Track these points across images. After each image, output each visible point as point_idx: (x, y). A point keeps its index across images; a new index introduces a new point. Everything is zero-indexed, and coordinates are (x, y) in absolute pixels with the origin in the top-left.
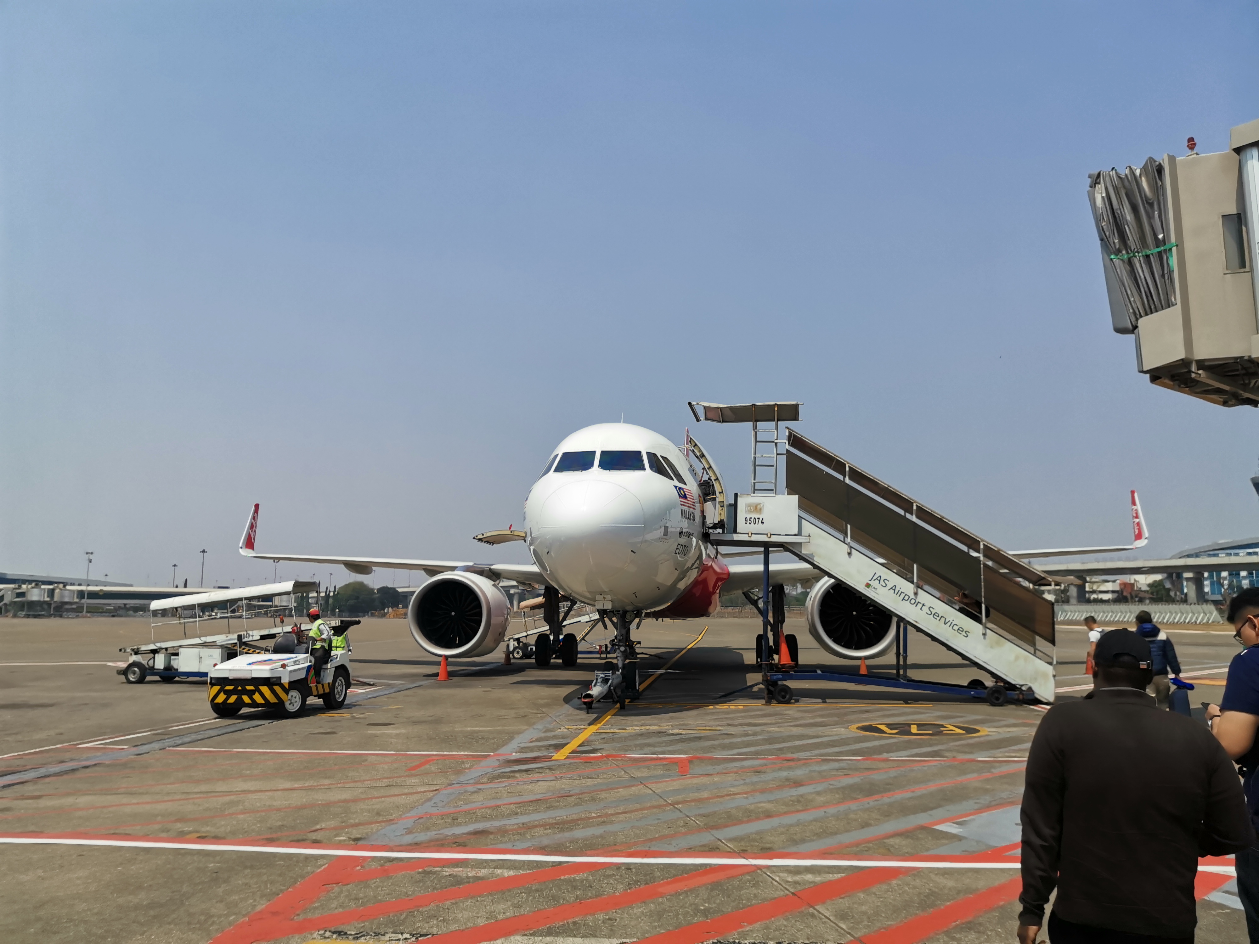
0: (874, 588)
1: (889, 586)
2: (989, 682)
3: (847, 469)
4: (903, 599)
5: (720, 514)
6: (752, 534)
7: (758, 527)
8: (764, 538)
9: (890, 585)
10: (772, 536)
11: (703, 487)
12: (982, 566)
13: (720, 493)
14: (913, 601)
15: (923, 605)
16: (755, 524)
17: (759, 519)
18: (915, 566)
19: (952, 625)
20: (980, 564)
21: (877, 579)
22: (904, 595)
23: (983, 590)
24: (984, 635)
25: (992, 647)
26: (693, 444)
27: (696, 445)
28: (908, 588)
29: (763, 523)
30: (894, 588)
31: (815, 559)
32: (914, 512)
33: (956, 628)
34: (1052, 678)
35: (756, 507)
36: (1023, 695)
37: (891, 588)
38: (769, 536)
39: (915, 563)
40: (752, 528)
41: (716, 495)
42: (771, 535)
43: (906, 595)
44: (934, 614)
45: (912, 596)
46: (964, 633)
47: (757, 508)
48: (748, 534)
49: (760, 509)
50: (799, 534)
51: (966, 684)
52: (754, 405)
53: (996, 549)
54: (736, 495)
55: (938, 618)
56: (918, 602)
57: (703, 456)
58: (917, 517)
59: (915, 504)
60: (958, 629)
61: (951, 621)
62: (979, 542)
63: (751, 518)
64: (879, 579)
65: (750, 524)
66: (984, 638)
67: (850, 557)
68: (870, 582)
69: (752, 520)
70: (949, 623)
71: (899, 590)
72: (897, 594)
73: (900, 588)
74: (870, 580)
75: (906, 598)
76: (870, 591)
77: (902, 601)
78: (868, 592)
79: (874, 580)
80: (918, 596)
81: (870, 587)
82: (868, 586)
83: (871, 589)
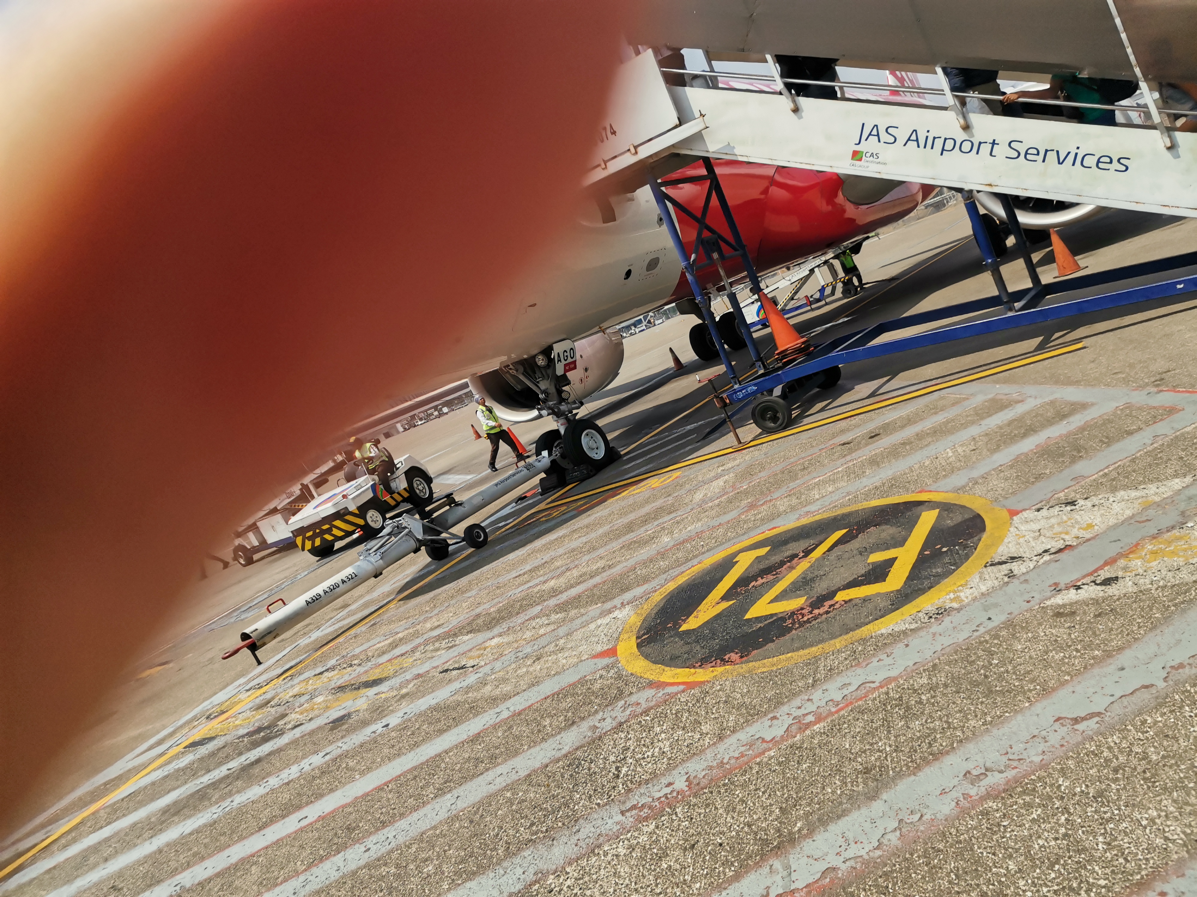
0: (872, 155)
1: (902, 138)
4: (943, 150)
8: (629, 160)
14: (966, 146)
15: (994, 143)
19: (1079, 159)
21: (870, 135)
22: (942, 140)
23: (1129, 50)
30: (914, 137)
31: (737, 151)
33: (1090, 161)
37: (909, 139)
43: (946, 139)
44: (1026, 153)
46: (1116, 165)
55: (1040, 158)
56: (980, 143)
60: (1098, 162)
61: (1074, 151)
64: (875, 133)
66: (1175, 155)
67: (799, 118)
68: (857, 148)
70: (1070, 158)
71: (927, 137)
72: (925, 147)
73: (928, 131)
74: (857, 142)
75: (949, 145)
76: (866, 164)
77: (942, 154)
78: (864, 169)
79: (866, 140)
80: (974, 131)
81: (864, 157)
82: (858, 157)
83: (868, 159)
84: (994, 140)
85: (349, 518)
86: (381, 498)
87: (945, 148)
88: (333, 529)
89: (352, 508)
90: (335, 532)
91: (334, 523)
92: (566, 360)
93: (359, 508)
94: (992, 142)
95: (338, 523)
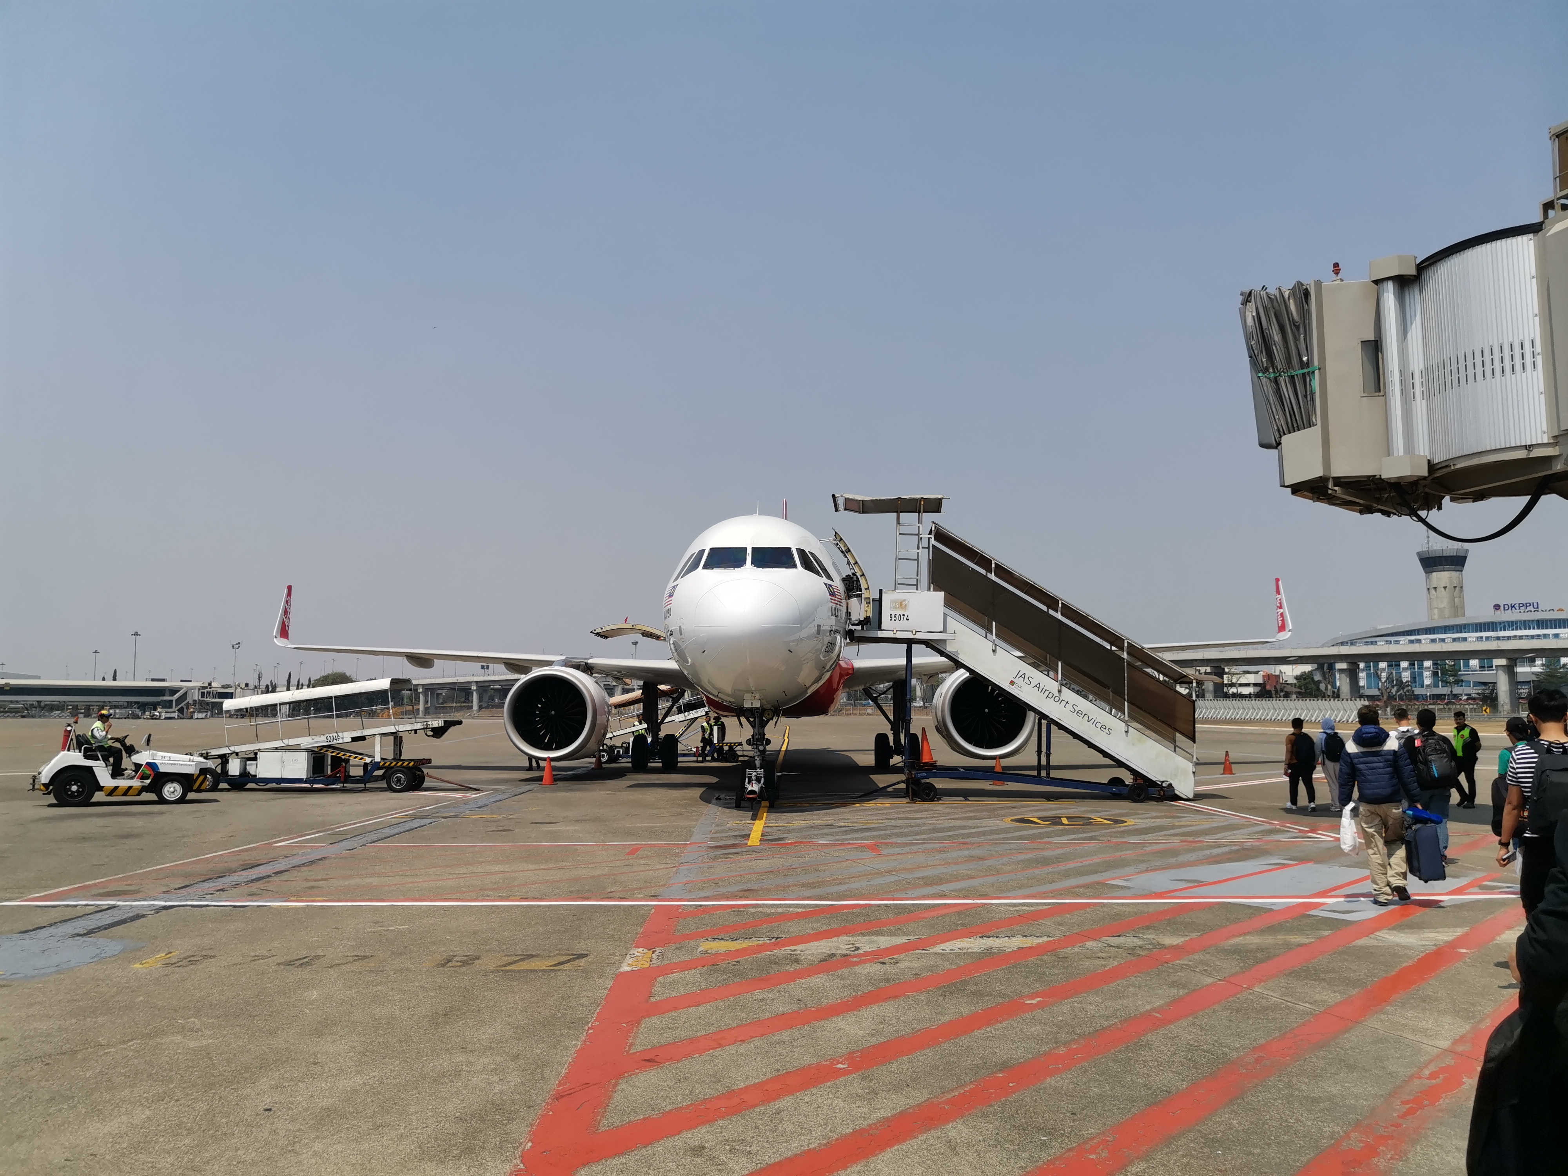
0: (1018, 686)
1: (1033, 684)
2: (1128, 779)
3: (993, 565)
5: (866, 611)
6: (896, 631)
7: (903, 624)
8: (909, 636)
9: (1035, 683)
11: (846, 582)
12: (1126, 664)
13: (866, 589)
15: (1067, 702)
16: (900, 620)
17: (903, 615)
18: (1060, 664)
19: (1095, 723)
20: (1124, 662)
21: (1021, 677)
22: (1049, 692)
23: (1126, 688)
24: (1126, 732)
25: (1133, 744)
26: (839, 539)
27: (841, 539)
28: (1051, 684)
29: (908, 620)
30: (1038, 686)
31: (959, 656)
32: (1059, 609)
33: (1099, 725)
34: (1192, 775)
35: (901, 603)
36: (1164, 791)
37: (1036, 686)
38: (913, 632)
39: (1059, 661)
40: (896, 625)
41: (861, 591)
42: (916, 632)
44: (1078, 712)
45: (1056, 694)
46: (1107, 731)
47: (902, 605)
48: (893, 630)
49: (906, 606)
50: (944, 631)
51: (1106, 782)
52: (900, 498)
53: (1140, 647)
54: (881, 591)
56: (1062, 700)
57: (849, 551)
58: (1062, 614)
59: (1060, 602)
60: (1101, 727)
61: (1095, 719)
62: (1124, 640)
63: (895, 615)
65: (895, 620)
67: (994, 655)
69: (897, 616)
71: (1044, 688)
72: (1040, 692)
74: (1015, 678)
77: (1046, 698)
78: (1013, 690)
79: (1018, 678)
80: (1062, 694)
81: (1015, 685)
82: (1012, 684)
83: (1016, 687)
87: (1048, 696)
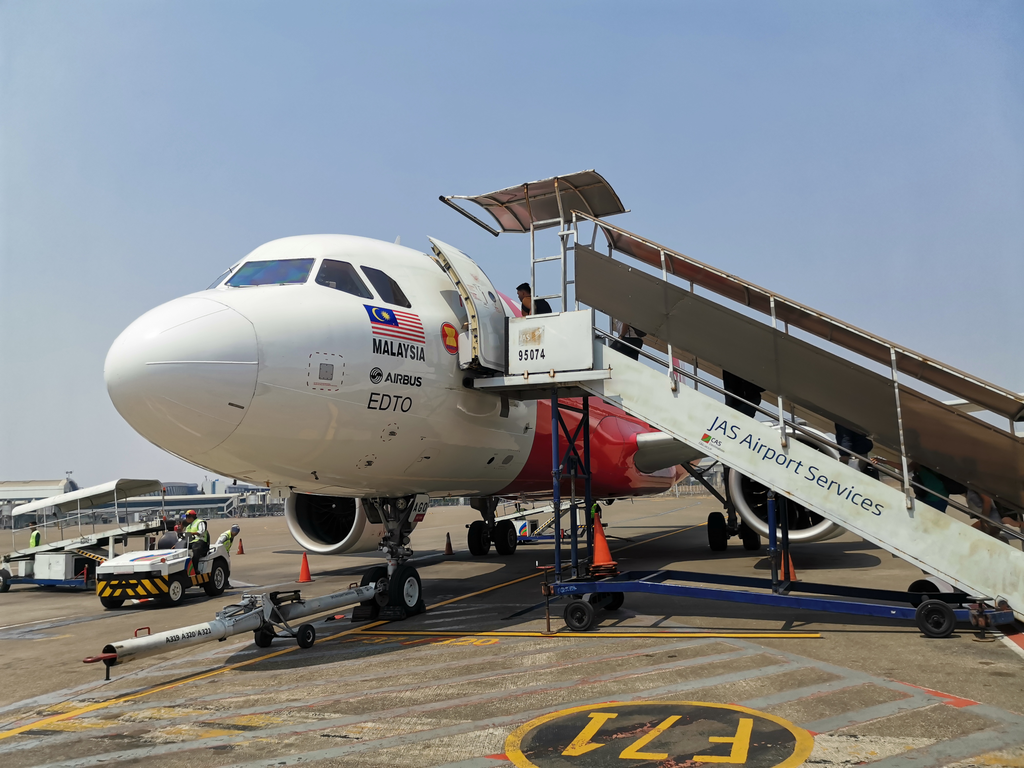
0: (716, 442)
1: (740, 438)
3: (662, 257)
4: (765, 456)
6: (529, 374)
7: (538, 364)
8: (545, 379)
9: (742, 435)
10: (557, 374)
12: (897, 391)
13: (473, 317)
14: (781, 459)
15: (799, 464)
16: (532, 359)
17: (537, 350)
18: (780, 400)
19: (851, 496)
20: (894, 388)
21: (720, 427)
22: (767, 449)
23: (901, 432)
24: (911, 509)
25: (926, 531)
26: (437, 252)
29: (543, 356)
30: (748, 440)
31: (623, 403)
32: (772, 310)
33: (858, 500)
35: (533, 333)
37: (745, 440)
38: (552, 374)
39: (779, 395)
40: (530, 365)
42: (555, 372)
43: (769, 449)
44: (819, 479)
45: (780, 450)
46: (873, 508)
47: (534, 336)
48: (523, 374)
49: (539, 336)
50: (596, 367)
52: (526, 184)
53: (920, 359)
55: (827, 486)
56: (791, 460)
59: (772, 299)
60: (863, 502)
61: (850, 489)
62: (889, 348)
63: (526, 351)
64: (723, 426)
65: (526, 359)
66: (912, 516)
67: (676, 396)
68: (708, 433)
69: (529, 353)
70: (847, 493)
71: (757, 443)
72: (754, 450)
73: (759, 439)
74: (709, 429)
75: (770, 454)
76: (710, 447)
77: (763, 459)
78: (708, 450)
79: (716, 429)
80: (789, 450)
81: (710, 441)
82: (706, 440)
83: (713, 443)
84: (800, 462)
85: (158, 581)
86: (188, 574)
87: (767, 456)
88: (139, 586)
89: (165, 573)
90: (140, 590)
91: (142, 581)
92: (419, 511)
93: (170, 576)
94: (799, 462)
95: (146, 582)
